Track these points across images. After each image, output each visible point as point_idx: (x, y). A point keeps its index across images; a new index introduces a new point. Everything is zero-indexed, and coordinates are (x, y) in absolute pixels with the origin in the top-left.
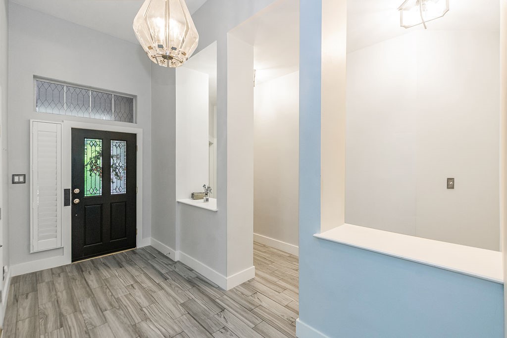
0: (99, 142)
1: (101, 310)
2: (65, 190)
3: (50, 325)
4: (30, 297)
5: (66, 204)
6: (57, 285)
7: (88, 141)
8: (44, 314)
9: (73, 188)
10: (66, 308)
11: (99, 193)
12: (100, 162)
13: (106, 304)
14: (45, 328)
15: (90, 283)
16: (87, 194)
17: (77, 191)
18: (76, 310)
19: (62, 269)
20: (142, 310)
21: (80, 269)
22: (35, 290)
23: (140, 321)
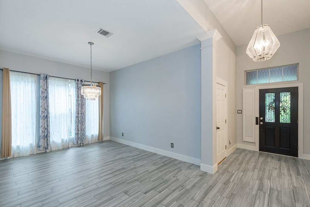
0: (273, 94)
1: (255, 168)
2: (256, 117)
3: (237, 163)
4: (238, 154)
5: (257, 124)
6: (248, 155)
7: (267, 95)
8: (238, 160)
9: (260, 117)
10: (245, 162)
11: (273, 121)
12: (274, 105)
13: (259, 168)
14: (236, 163)
15: (260, 159)
16: (267, 120)
17: (262, 118)
18: (247, 164)
19: (254, 152)
20: (271, 176)
21: (260, 154)
22: (240, 153)
23: (266, 178)
